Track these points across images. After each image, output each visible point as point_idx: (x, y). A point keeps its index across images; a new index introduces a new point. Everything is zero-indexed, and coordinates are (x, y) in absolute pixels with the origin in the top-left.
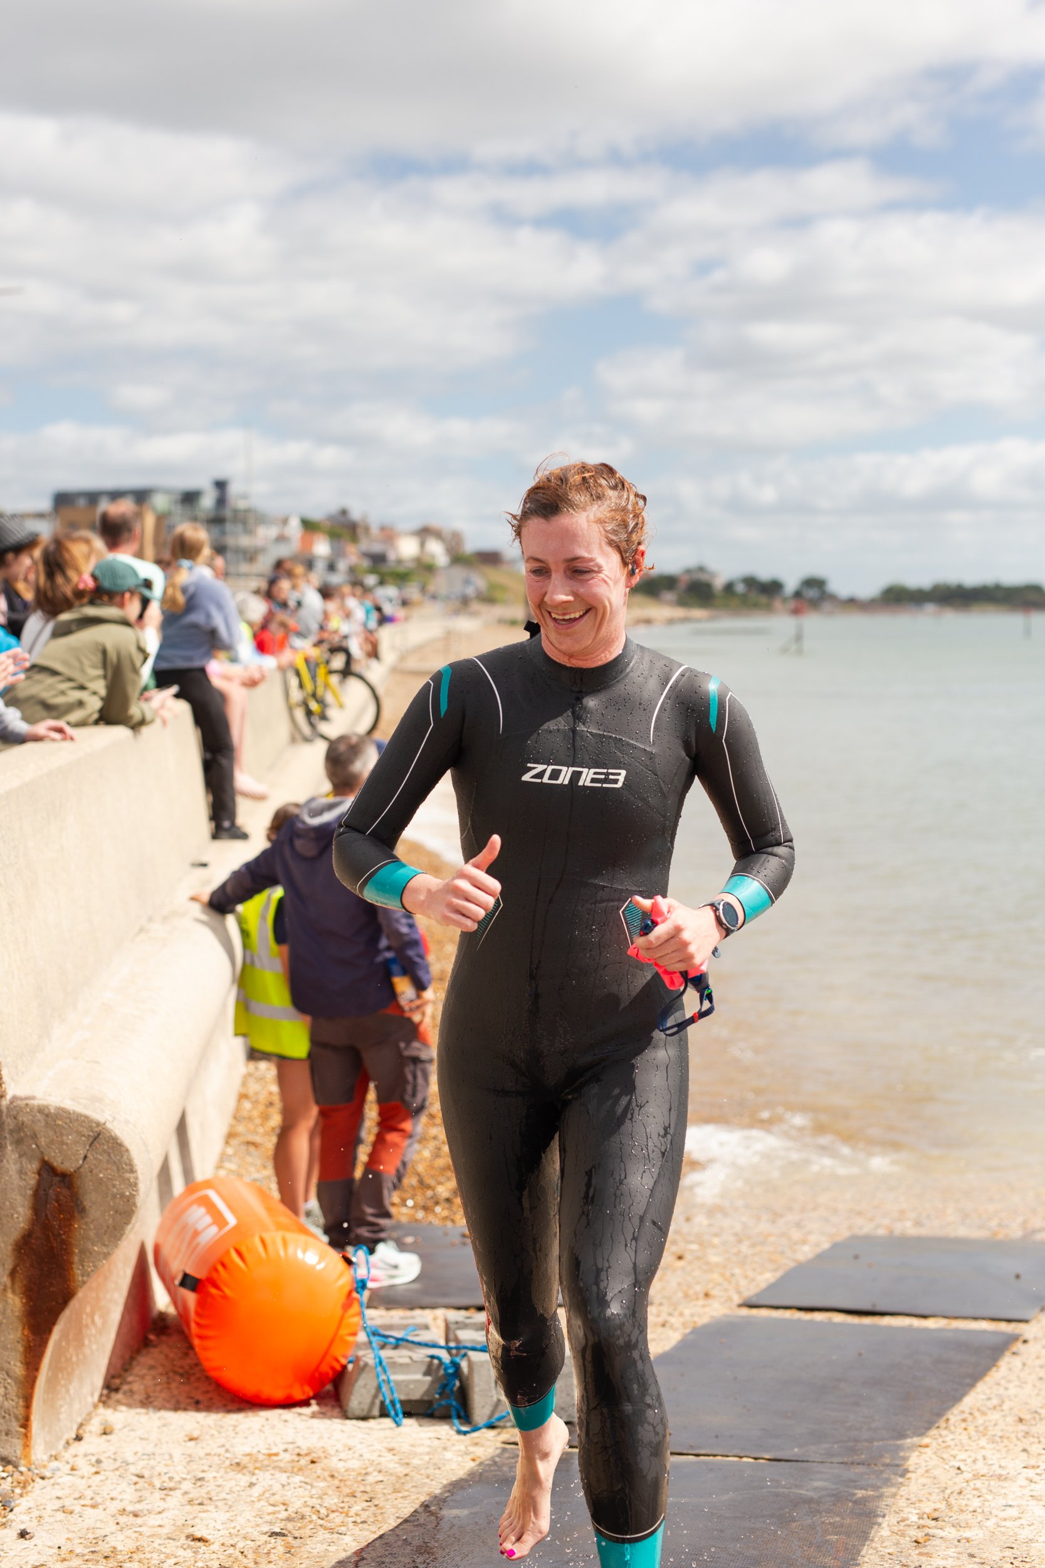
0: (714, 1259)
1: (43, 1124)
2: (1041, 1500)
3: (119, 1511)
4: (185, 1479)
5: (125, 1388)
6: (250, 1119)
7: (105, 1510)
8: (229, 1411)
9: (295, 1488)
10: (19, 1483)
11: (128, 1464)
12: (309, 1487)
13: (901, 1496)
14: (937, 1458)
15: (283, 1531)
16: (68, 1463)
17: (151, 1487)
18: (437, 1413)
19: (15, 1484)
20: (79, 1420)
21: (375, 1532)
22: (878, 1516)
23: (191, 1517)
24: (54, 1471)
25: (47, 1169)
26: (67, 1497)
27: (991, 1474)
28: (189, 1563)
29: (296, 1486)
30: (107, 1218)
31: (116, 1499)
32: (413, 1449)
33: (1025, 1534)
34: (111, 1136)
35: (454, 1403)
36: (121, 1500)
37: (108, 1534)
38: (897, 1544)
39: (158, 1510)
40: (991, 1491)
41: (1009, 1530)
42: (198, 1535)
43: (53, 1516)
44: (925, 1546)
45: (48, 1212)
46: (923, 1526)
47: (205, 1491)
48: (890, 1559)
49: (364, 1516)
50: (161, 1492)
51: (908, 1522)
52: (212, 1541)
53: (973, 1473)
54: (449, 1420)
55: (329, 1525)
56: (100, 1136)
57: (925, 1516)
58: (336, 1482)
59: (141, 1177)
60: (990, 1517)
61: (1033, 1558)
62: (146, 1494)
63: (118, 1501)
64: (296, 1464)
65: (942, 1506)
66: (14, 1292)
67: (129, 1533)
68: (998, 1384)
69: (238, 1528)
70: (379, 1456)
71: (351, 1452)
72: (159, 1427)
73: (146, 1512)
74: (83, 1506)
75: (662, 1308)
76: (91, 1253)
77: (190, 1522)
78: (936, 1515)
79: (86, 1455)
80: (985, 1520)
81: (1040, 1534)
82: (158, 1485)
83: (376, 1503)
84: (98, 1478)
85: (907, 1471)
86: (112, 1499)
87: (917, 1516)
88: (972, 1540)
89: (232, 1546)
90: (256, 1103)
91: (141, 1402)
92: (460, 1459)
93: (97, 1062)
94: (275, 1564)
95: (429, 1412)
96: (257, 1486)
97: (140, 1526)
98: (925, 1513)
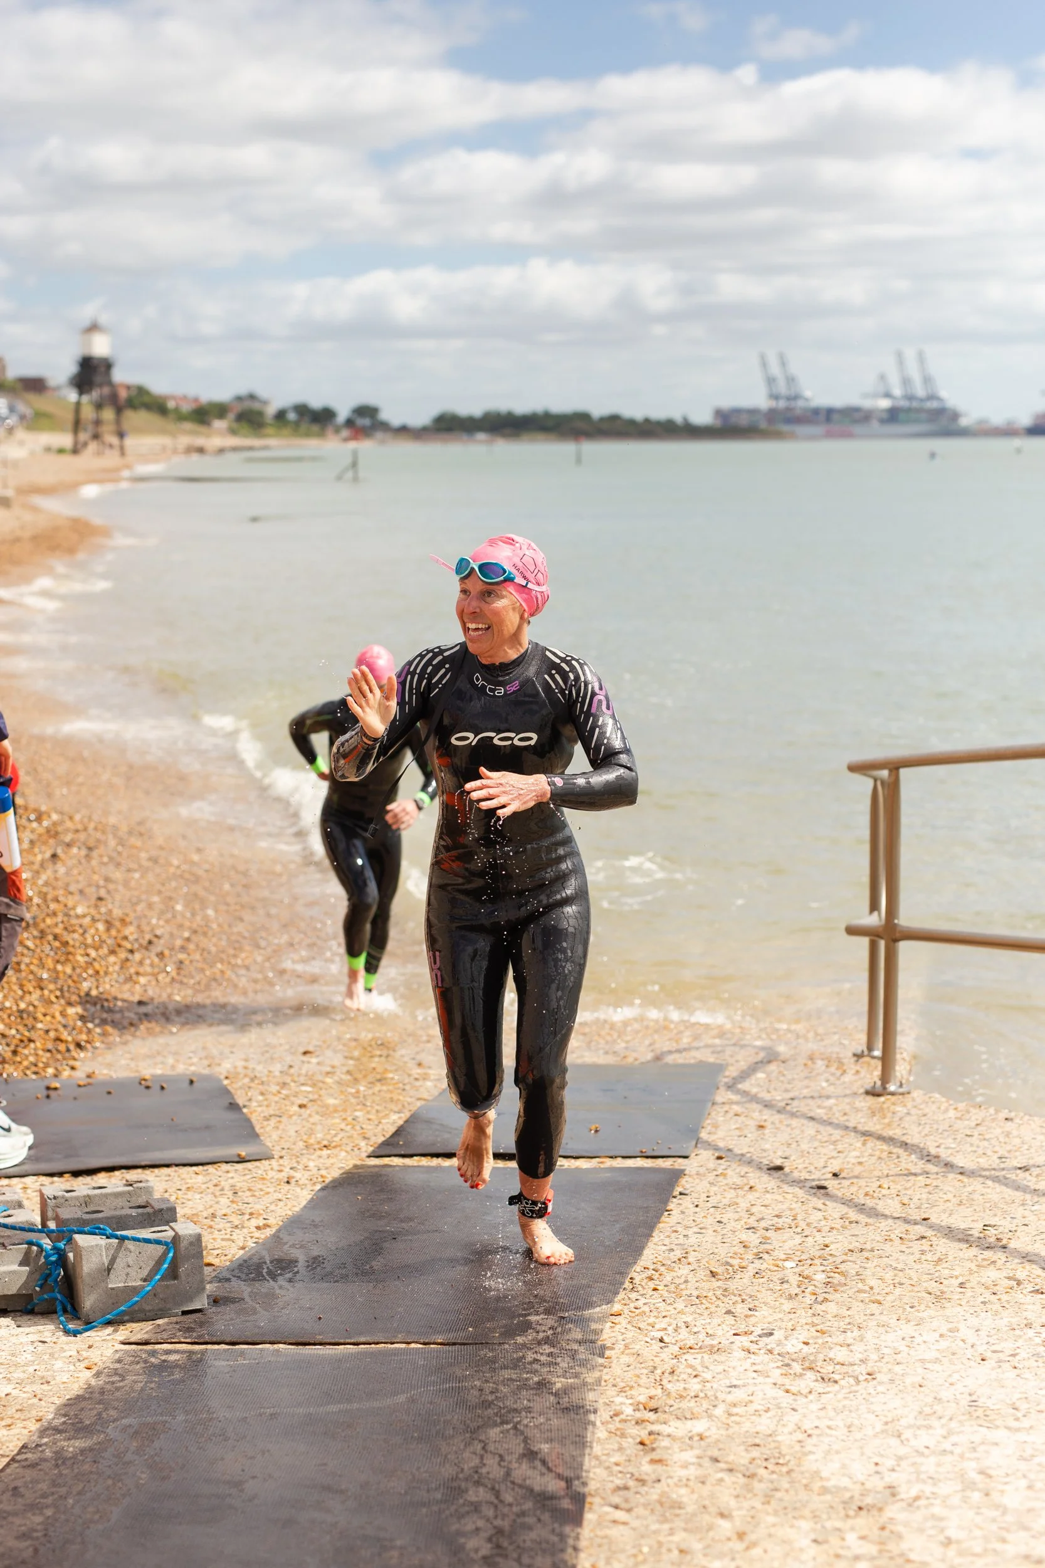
0: (331, 1101)
2: (768, 1376)
13: (605, 1381)
14: (633, 1328)
18: (36, 1309)
22: (588, 1411)
27: (699, 1345)
32: (13, 1358)
33: (765, 1424)
35: (59, 1296)
38: (621, 1449)
40: (707, 1368)
41: (743, 1419)
44: (653, 1449)
46: (643, 1421)
48: (620, 1472)
51: (622, 1417)
53: (678, 1345)
54: (54, 1316)
57: (641, 1407)
60: (716, 1403)
61: (787, 1458)
65: (659, 1391)
68: (676, 1231)
75: (281, 1161)
78: (653, 1404)
80: (711, 1407)
81: (782, 1422)
85: (604, 1348)
87: (631, 1408)
88: (706, 1437)
92: (72, 1368)
95: (29, 1307)
98: (639, 1403)
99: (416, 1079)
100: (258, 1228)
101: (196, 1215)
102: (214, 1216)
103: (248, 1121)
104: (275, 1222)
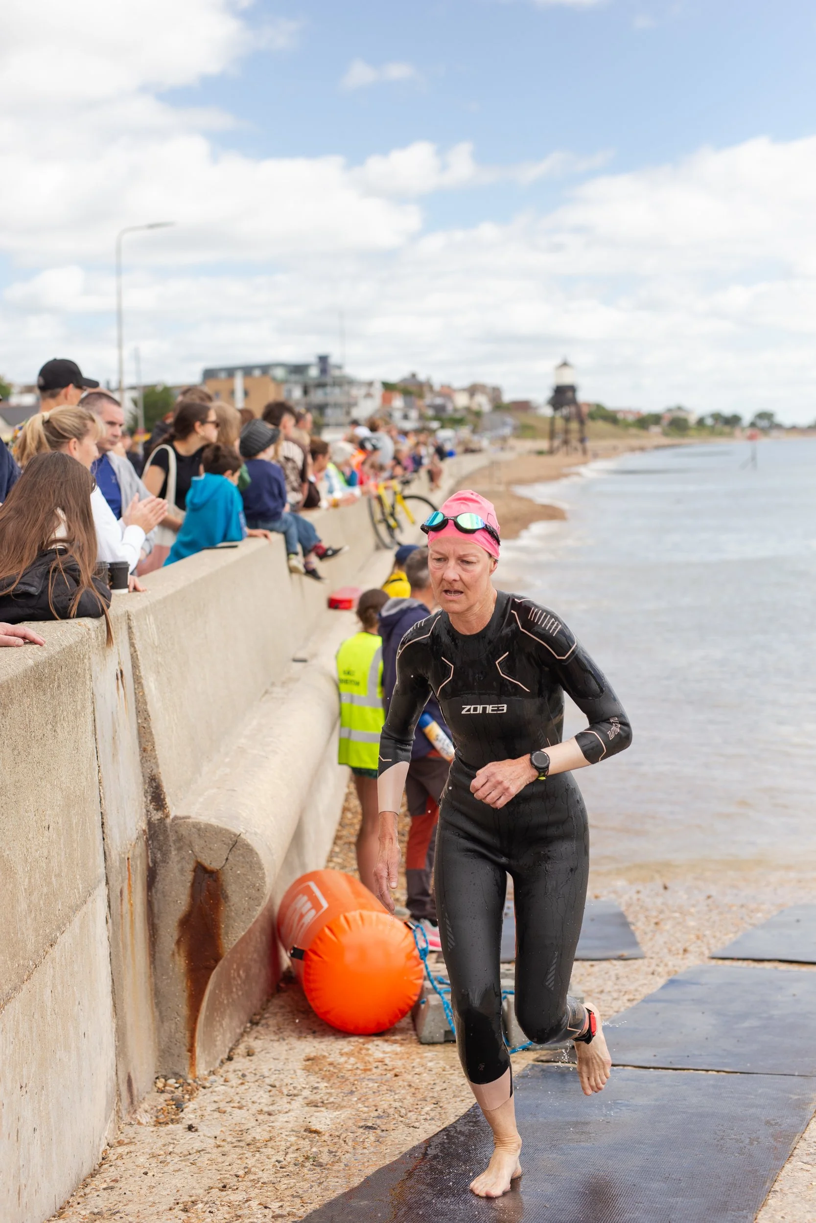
0: (692, 923)
1: (196, 836)
3: (258, 1111)
4: (304, 1088)
5: (263, 1022)
6: (352, 825)
7: (248, 1110)
8: (337, 1038)
9: (383, 1094)
10: (188, 1091)
11: (264, 1077)
12: (393, 1093)
15: (374, 1126)
16: (222, 1076)
17: (280, 1094)
19: (185, 1092)
20: (230, 1045)
21: (440, 1126)
23: (309, 1116)
24: (212, 1082)
25: (201, 870)
26: (221, 1101)
28: (307, 1149)
29: (384, 1092)
30: (244, 902)
31: (256, 1102)
34: (245, 844)
36: (260, 1104)
37: (250, 1128)
39: (285, 1110)
42: (314, 1128)
43: (211, 1115)
45: (202, 898)
47: (319, 1096)
49: (432, 1114)
50: (288, 1097)
52: (323, 1133)
55: (407, 1121)
56: (237, 844)
58: (413, 1090)
59: (267, 873)
62: (277, 1099)
63: (257, 1104)
64: (384, 1076)
66: (179, 955)
67: (265, 1127)
69: (342, 1124)
70: (444, 1070)
71: (423, 1068)
72: (286, 1051)
73: (277, 1112)
74: (233, 1107)
75: (651, 960)
76: (233, 927)
77: (308, 1120)
79: (235, 1071)
82: (285, 1092)
83: (441, 1105)
84: (243, 1087)
86: (253, 1102)
89: (338, 1136)
90: (355, 813)
91: (274, 1032)
93: (235, 790)
94: (368, 1150)
96: (356, 1093)
97: (273, 1122)
99: (752, 911)
100: (629, 1000)
101: (591, 991)
102: (602, 992)
103: (632, 934)
104: (639, 997)
